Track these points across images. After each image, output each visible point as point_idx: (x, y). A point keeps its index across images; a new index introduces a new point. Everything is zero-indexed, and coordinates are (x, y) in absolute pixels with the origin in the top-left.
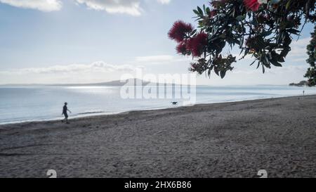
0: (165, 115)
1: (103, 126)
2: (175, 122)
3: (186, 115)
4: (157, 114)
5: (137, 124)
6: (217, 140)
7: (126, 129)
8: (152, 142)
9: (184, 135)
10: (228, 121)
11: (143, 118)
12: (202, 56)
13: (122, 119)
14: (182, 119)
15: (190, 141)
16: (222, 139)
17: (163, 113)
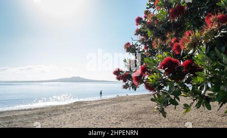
0: (100, 104)
1: (55, 113)
2: (108, 110)
3: (115, 104)
4: (94, 103)
5: (80, 111)
6: (137, 121)
7: (73, 115)
8: (93, 124)
9: (114, 118)
10: (144, 108)
11: (84, 107)
12: (127, 82)
13: (68, 107)
14: (113, 107)
15: (119, 122)
16: (140, 121)
17: (99, 103)
